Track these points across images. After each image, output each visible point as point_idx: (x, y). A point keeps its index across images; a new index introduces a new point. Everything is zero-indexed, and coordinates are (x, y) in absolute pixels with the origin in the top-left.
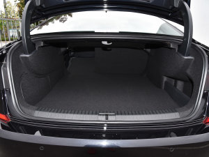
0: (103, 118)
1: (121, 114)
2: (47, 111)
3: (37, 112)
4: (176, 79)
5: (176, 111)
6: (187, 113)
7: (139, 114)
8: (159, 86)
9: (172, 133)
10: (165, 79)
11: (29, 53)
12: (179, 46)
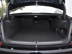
0: (35, 43)
1: (41, 41)
2: (15, 41)
3: (11, 41)
4: (61, 29)
5: (61, 40)
6: (65, 41)
7: (48, 41)
8: (55, 31)
9: (60, 48)
10: (57, 29)
11: (9, 20)
12: (62, 17)
